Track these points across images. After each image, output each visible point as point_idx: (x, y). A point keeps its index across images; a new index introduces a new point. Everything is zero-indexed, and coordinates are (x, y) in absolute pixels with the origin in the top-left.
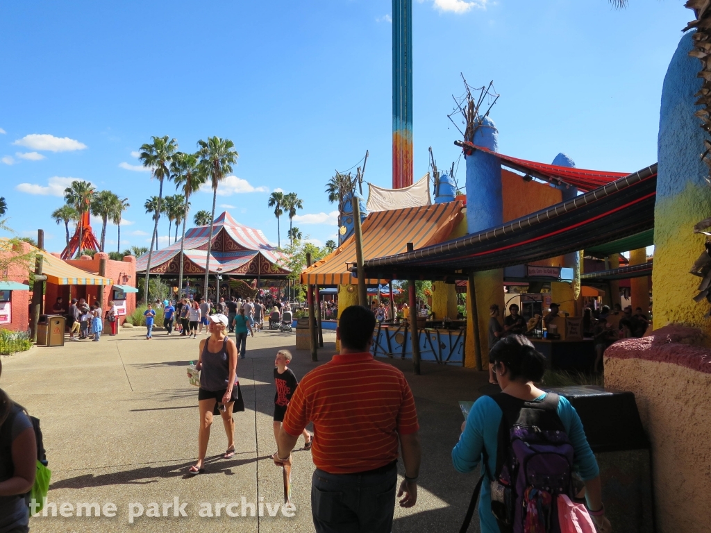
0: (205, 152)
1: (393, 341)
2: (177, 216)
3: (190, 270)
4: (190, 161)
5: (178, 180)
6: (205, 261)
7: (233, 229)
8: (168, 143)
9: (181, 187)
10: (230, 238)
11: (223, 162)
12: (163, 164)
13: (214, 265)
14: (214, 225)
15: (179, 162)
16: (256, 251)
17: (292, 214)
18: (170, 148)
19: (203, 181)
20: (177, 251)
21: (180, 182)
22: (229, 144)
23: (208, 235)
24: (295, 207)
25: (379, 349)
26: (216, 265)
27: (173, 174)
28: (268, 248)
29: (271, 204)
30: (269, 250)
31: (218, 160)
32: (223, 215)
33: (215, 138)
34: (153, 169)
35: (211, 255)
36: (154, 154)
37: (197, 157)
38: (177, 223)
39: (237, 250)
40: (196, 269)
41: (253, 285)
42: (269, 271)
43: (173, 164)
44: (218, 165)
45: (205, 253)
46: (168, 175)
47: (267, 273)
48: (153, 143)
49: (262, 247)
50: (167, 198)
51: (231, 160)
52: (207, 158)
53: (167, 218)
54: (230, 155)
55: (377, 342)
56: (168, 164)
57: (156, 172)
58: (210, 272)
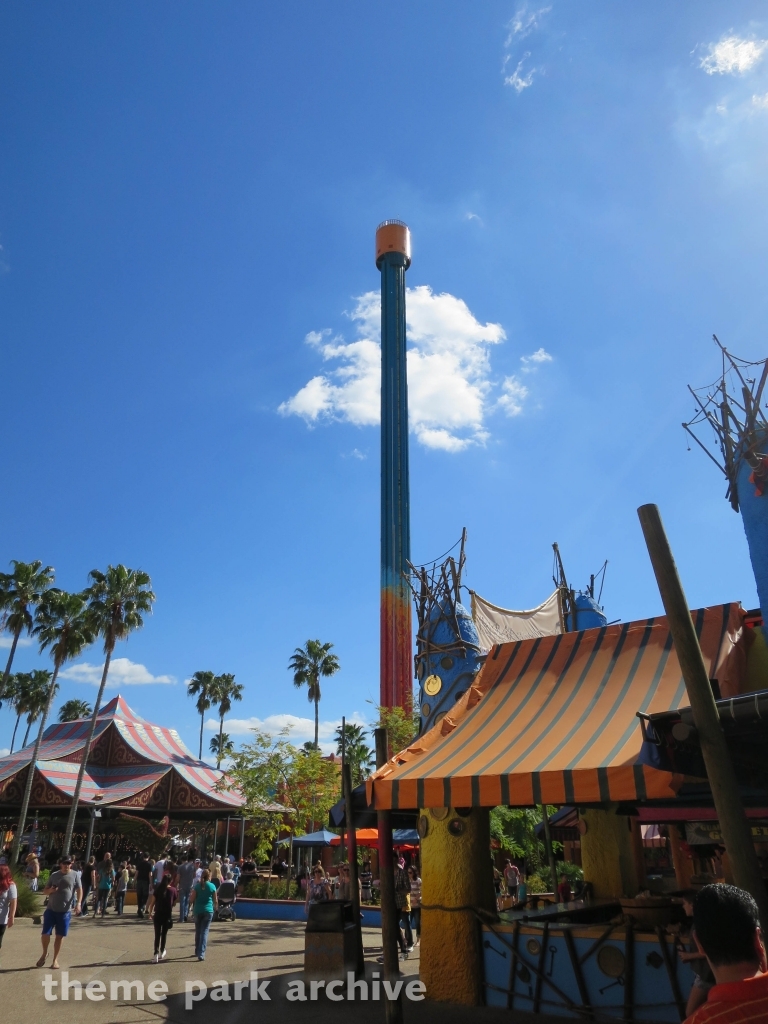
0: (101, 590)
1: (591, 967)
2: (33, 708)
3: (43, 799)
4: (74, 603)
5: (46, 637)
6: (74, 783)
7: (129, 726)
8: (38, 573)
9: (49, 647)
10: (123, 742)
11: (129, 606)
12: (25, 607)
13: (90, 791)
14: (98, 719)
15: (52, 605)
16: (169, 766)
17: (225, 708)
18: (40, 580)
19: (89, 640)
20: (23, 762)
21: (50, 639)
22: (142, 579)
23: (86, 735)
24: (230, 696)
25: (548, 993)
26: (91, 790)
27: (39, 625)
28: (187, 761)
29: (192, 691)
30: (190, 765)
31: (120, 604)
32: (114, 702)
33: (121, 568)
34: (6, 615)
35: (85, 773)
36: (13, 588)
37: (86, 599)
38: (31, 720)
39: (131, 764)
40: (55, 797)
41: (161, 829)
42: (188, 802)
43: (42, 608)
44: (119, 612)
45: (75, 768)
46: (30, 626)
47: (182, 807)
48: (11, 572)
49: (177, 759)
50: (19, 676)
51: (143, 606)
52: (103, 599)
53: (14, 711)
54: (143, 596)
55: (540, 971)
56: (32, 608)
57: (9, 619)
58: (81, 802)
